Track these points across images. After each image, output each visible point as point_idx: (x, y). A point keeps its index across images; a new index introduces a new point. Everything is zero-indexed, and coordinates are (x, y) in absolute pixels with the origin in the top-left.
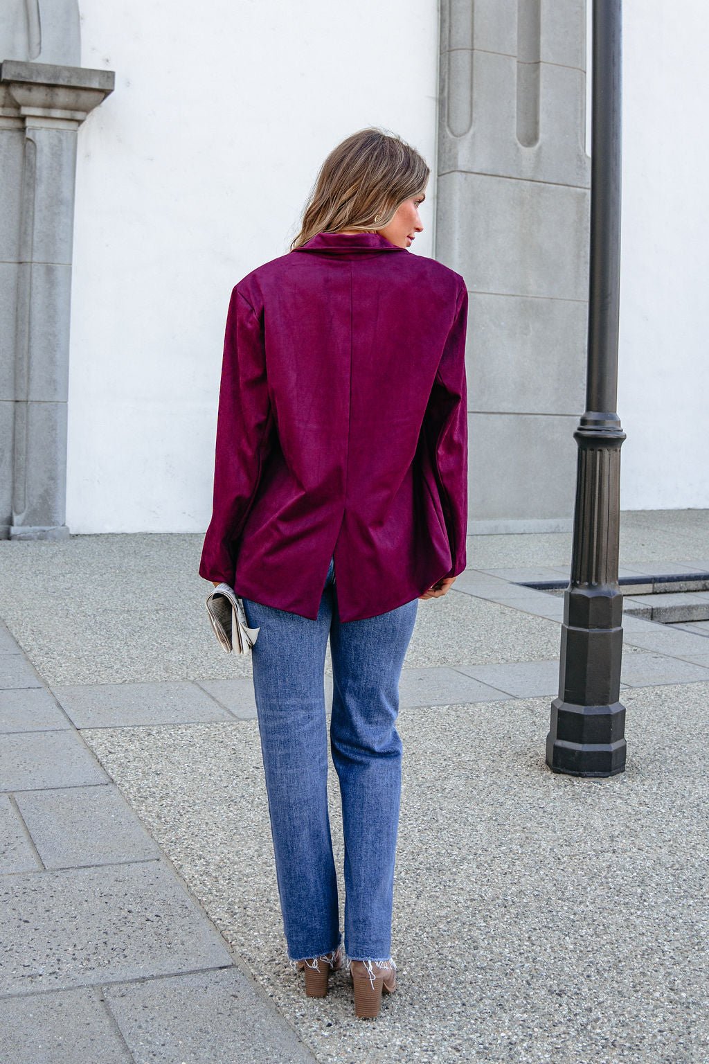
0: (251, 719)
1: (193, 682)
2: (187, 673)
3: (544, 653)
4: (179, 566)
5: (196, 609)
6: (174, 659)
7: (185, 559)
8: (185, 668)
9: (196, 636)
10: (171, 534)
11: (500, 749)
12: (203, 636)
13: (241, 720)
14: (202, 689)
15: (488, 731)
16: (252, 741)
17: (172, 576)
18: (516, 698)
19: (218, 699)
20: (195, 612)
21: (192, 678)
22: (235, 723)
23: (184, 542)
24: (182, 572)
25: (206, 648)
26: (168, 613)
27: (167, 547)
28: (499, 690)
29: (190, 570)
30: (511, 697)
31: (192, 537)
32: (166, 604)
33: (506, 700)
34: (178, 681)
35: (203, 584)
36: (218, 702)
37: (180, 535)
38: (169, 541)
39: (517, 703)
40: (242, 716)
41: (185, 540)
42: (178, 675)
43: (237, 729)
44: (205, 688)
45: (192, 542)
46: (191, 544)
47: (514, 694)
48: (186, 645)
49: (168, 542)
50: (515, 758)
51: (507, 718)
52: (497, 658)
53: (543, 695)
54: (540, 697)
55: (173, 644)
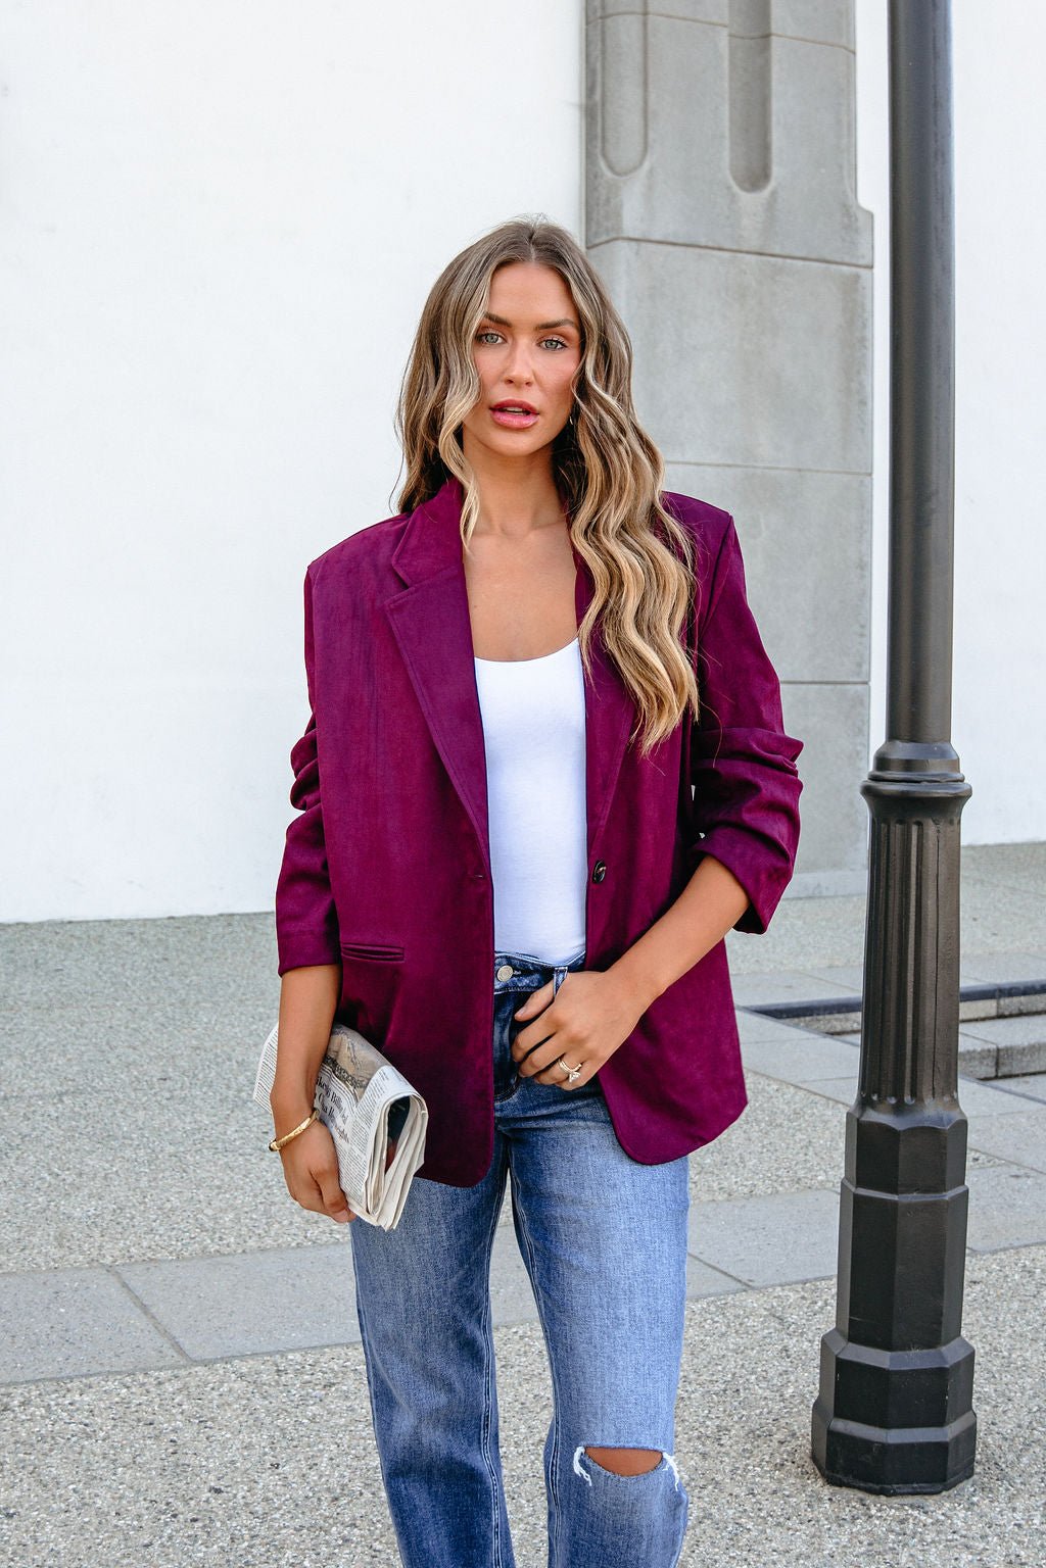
0: (215, 1361)
1: (109, 1269)
2: (101, 1247)
3: (801, 1174)
4: (116, 991)
5: (135, 1090)
6: (77, 1213)
7: (127, 974)
8: (96, 1233)
9: (128, 1153)
10: (108, 921)
11: (718, 1422)
12: (141, 1153)
13: (196, 1363)
14: (125, 1285)
15: (692, 1376)
16: (213, 1419)
17: (100, 1014)
18: (747, 1287)
19: (154, 1310)
20: (133, 1095)
21: (108, 1260)
22: (183, 1373)
23: (130, 938)
24: (118, 1004)
25: (144, 1182)
26: (80, 1099)
27: (97, 948)
28: (714, 1268)
29: (135, 1000)
30: (739, 1285)
31: (145, 925)
32: (80, 1080)
33: (728, 1293)
34: (79, 1269)
35: (156, 1030)
36: (153, 1317)
37: (124, 922)
38: (101, 936)
39: (751, 1300)
40: (197, 1354)
41: (132, 934)
42: (82, 1252)
43: (186, 1387)
44: (132, 1284)
45: (144, 936)
46: (142, 940)
47: (744, 1277)
48: (105, 1178)
49: (100, 939)
50: (748, 1446)
51: (732, 1340)
52: (710, 1190)
53: (800, 1278)
54: (796, 1283)
55: (80, 1175)
